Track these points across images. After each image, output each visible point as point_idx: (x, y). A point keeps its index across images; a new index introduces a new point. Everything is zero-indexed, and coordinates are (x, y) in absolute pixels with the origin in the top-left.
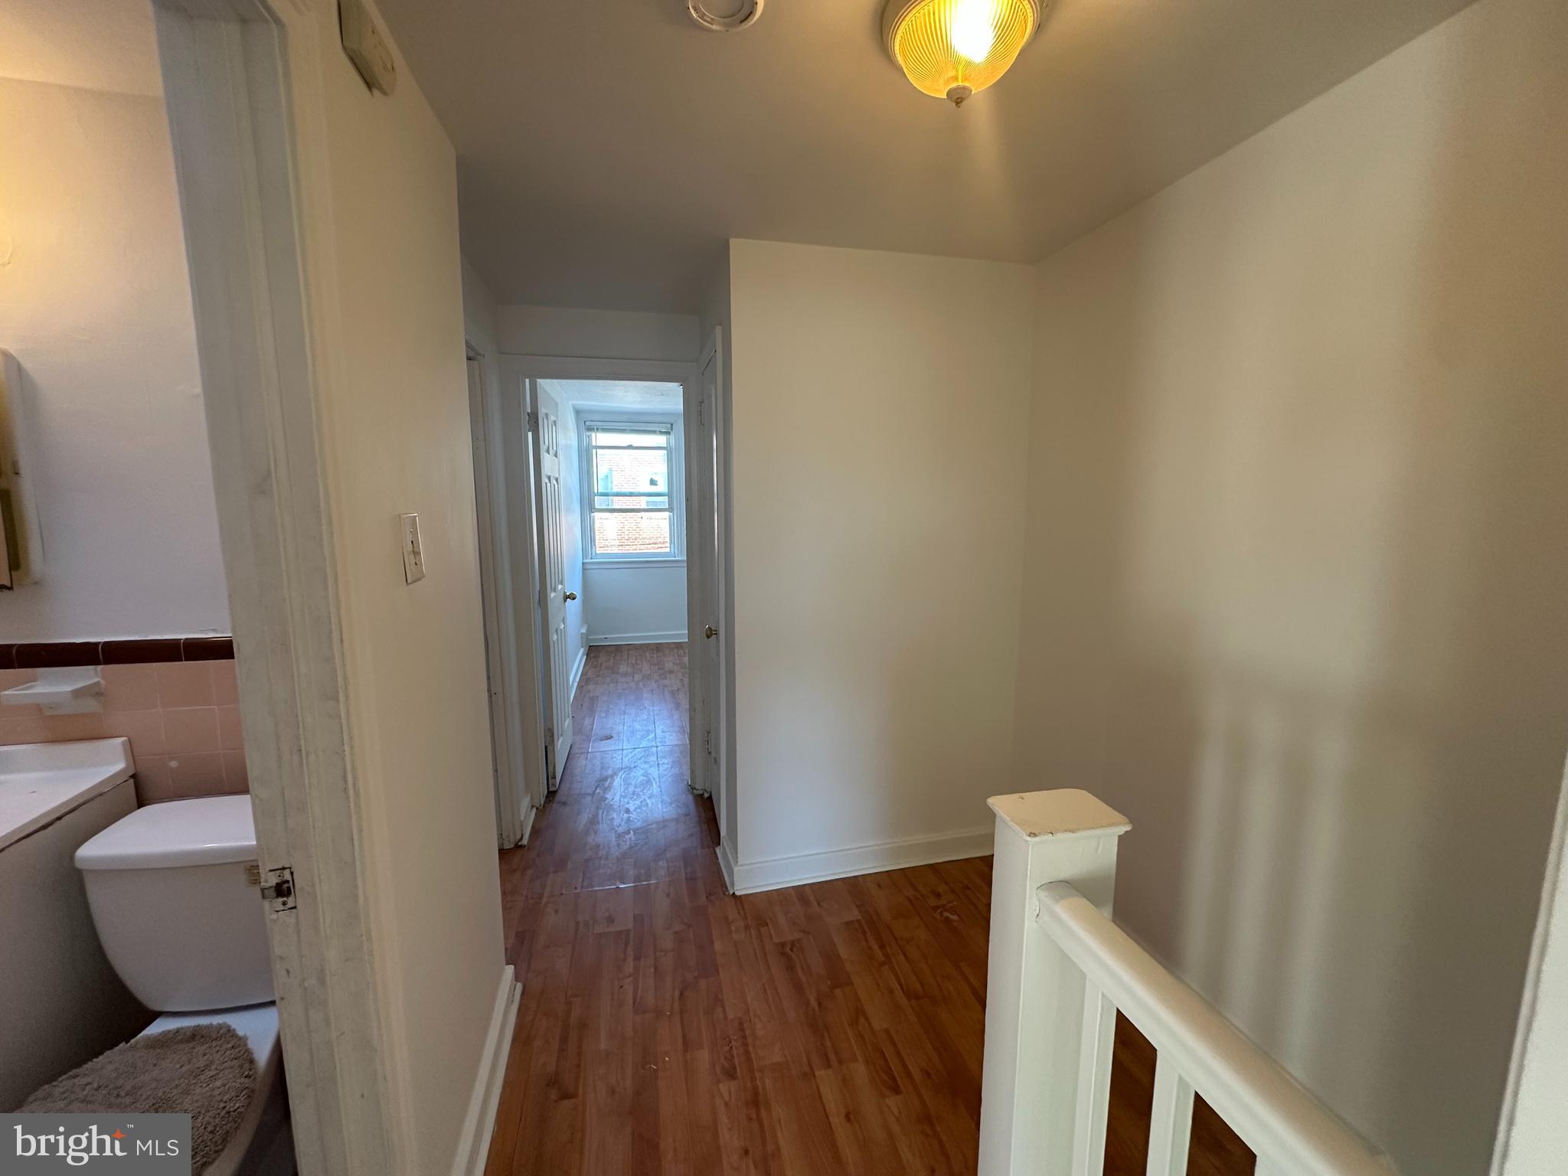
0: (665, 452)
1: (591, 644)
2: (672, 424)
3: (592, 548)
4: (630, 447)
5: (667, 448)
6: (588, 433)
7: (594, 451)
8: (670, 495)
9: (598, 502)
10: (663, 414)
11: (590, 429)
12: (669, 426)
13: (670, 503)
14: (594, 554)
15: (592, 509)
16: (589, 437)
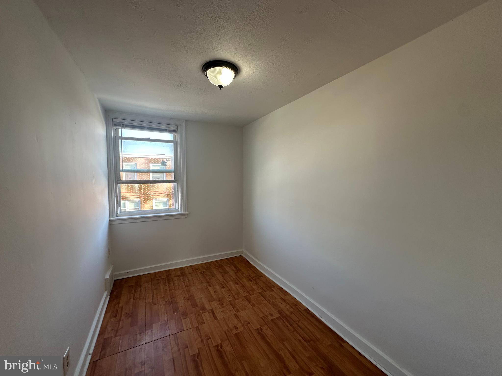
0: (173, 144)
1: (116, 279)
2: (177, 126)
3: (117, 208)
4: (148, 140)
5: (174, 142)
6: (115, 127)
7: (120, 140)
8: (176, 172)
9: (124, 177)
10: (171, 118)
11: (117, 124)
12: (176, 127)
13: (176, 177)
14: (119, 212)
15: (118, 181)
16: (117, 131)
